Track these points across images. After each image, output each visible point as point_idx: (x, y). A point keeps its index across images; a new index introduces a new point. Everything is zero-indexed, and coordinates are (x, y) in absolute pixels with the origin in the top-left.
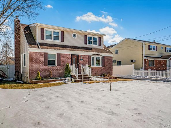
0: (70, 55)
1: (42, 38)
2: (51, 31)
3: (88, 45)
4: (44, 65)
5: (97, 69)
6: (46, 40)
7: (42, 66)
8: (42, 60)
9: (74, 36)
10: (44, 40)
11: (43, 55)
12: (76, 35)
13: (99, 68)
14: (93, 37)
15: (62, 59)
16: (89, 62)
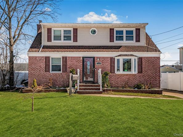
0: (80, 57)
1: (49, 39)
2: (61, 30)
3: (116, 43)
4: (45, 72)
5: (127, 77)
6: (54, 42)
7: (43, 72)
8: (43, 65)
9: (94, 32)
10: (51, 41)
11: (44, 60)
12: (96, 30)
13: (130, 75)
14: (124, 30)
15: (69, 63)
16: (112, 67)
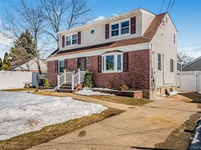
0: (76, 59)
7: (54, 73)
11: (55, 63)
12: (95, 30)
15: (68, 65)
16: (99, 66)
